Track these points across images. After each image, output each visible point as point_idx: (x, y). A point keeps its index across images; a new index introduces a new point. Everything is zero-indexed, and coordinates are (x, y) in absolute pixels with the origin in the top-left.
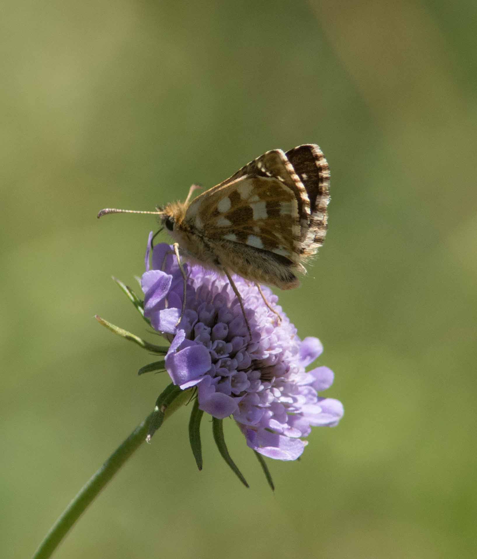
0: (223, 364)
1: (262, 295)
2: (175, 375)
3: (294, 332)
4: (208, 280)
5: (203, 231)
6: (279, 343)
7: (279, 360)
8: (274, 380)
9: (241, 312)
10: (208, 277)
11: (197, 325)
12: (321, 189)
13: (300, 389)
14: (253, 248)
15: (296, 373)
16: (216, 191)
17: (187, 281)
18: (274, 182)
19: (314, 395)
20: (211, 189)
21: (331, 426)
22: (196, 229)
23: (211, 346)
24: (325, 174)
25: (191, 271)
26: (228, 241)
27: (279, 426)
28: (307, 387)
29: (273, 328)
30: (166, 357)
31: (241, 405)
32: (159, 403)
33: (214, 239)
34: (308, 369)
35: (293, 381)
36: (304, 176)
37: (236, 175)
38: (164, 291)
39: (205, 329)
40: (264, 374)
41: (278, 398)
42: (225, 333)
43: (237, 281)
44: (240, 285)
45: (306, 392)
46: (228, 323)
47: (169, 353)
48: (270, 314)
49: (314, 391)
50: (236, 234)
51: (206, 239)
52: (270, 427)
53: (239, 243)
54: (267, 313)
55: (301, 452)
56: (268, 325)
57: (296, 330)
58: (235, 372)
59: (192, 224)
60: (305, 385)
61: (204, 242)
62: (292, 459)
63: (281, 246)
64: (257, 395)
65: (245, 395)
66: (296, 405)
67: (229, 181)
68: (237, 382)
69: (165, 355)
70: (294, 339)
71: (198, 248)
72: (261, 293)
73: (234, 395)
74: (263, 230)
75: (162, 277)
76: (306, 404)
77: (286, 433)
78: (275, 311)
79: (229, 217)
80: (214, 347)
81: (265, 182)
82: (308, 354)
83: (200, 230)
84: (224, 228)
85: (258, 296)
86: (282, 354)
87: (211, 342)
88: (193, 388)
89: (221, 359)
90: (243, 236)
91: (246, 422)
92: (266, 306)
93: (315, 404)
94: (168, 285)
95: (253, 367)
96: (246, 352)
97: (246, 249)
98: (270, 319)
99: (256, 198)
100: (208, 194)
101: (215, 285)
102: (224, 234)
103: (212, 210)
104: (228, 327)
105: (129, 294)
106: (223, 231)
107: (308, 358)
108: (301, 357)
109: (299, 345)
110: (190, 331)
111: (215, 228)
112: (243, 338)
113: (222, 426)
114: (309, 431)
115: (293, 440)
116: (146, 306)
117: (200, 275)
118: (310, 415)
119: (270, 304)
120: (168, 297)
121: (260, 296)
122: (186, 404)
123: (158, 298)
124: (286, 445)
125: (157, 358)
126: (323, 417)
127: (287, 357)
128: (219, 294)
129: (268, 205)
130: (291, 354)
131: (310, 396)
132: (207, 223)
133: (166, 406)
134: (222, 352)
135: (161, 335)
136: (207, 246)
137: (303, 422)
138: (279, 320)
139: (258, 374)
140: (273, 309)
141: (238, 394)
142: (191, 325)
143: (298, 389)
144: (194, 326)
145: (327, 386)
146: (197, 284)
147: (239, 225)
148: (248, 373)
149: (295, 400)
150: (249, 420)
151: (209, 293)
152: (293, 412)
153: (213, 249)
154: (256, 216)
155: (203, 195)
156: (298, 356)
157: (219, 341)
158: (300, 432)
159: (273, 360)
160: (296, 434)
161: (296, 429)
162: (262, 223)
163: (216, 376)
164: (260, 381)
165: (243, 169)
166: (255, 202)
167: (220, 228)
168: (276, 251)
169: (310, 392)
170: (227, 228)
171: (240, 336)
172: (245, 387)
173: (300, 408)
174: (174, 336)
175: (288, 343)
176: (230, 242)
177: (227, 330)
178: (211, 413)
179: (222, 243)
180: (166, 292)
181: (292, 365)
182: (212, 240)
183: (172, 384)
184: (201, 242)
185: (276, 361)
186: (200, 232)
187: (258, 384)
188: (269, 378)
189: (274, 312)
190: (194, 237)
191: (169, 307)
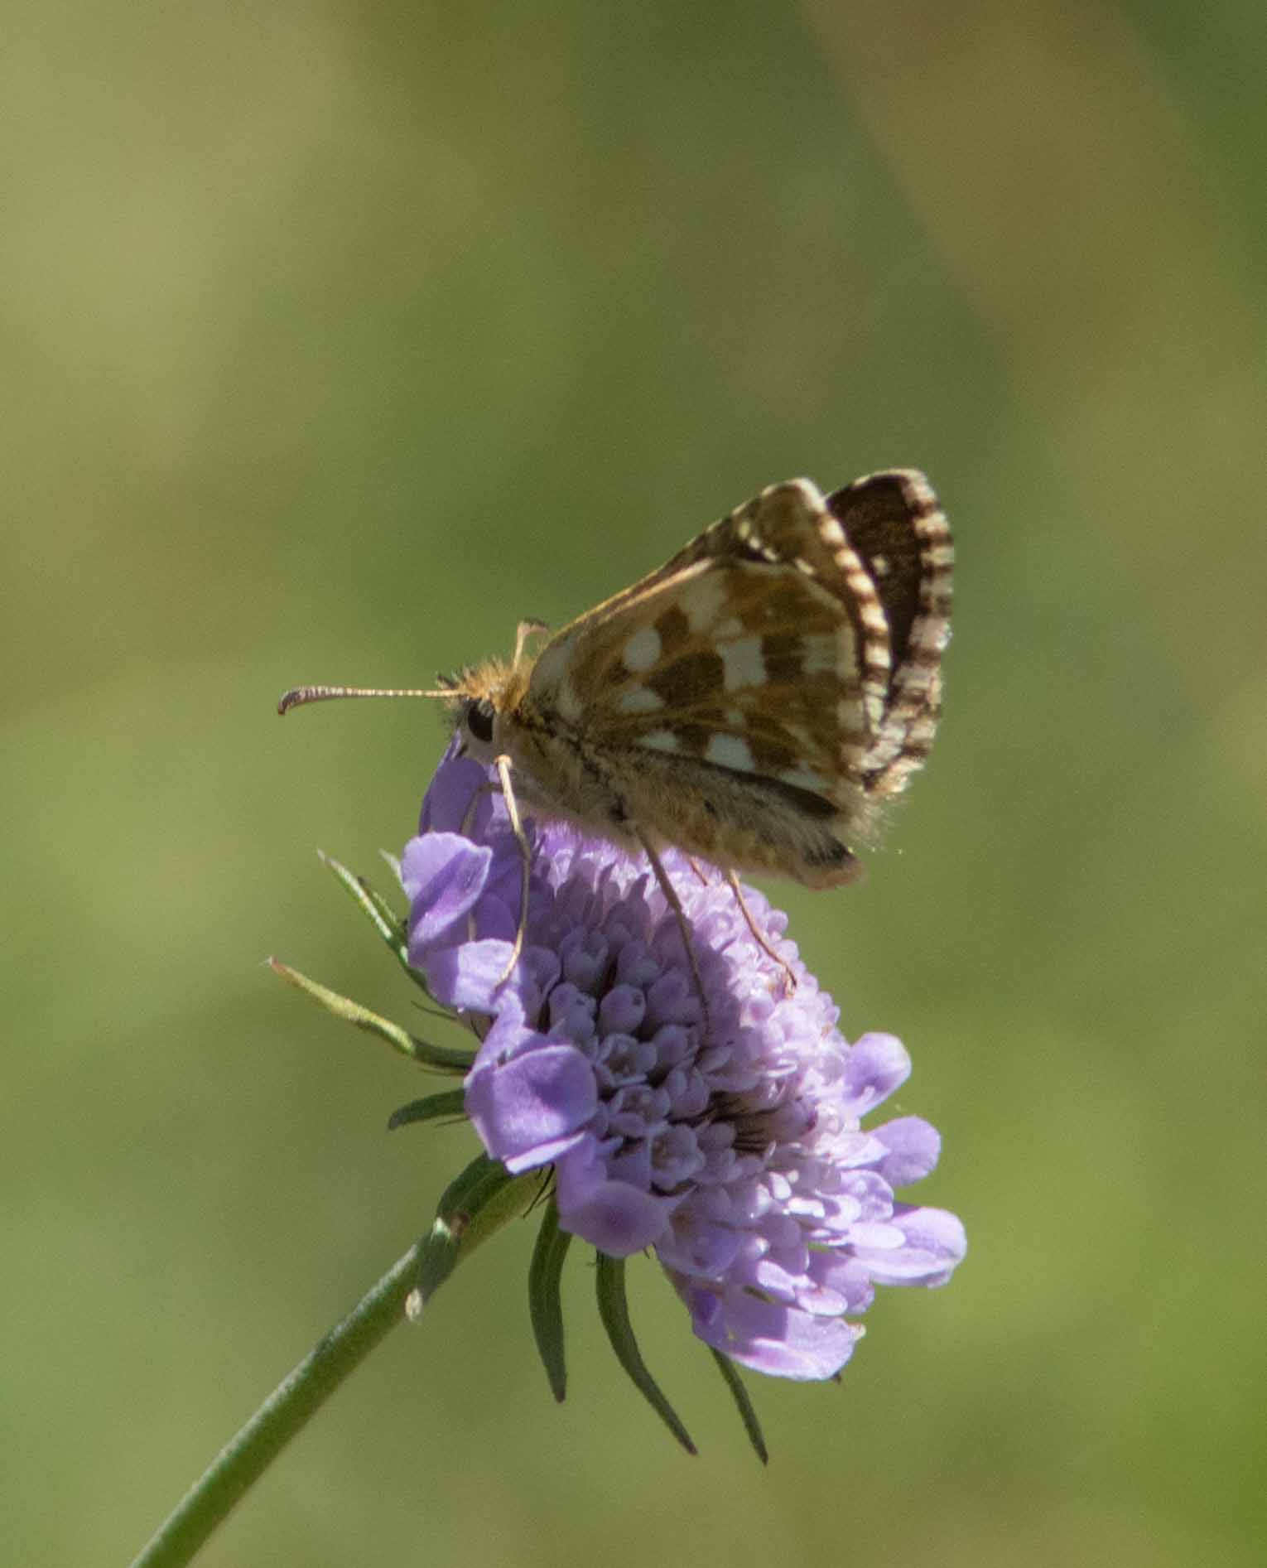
0: (629, 1104)
1: (743, 910)
2: (493, 1131)
3: (832, 1017)
4: (590, 865)
5: (581, 725)
6: (789, 1046)
7: (787, 1093)
8: (772, 1149)
9: (683, 955)
10: (589, 855)
11: (555, 993)
12: (927, 598)
13: (846, 1178)
14: (723, 769)
15: (836, 1133)
16: (618, 609)
17: (533, 864)
18: (787, 577)
19: (884, 1196)
20: (602, 606)
21: (931, 1286)
22: (562, 720)
23: (596, 1053)
24: (939, 556)
25: (544, 839)
26: (652, 752)
27: (785, 1281)
28: (864, 1173)
29: (773, 1004)
30: (468, 1081)
31: (680, 1220)
32: (445, 1212)
33: (611, 748)
34: (868, 1123)
35: (827, 1155)
36: (880, 564)
37: (676, 559)
38: (468, 891)
39: (580, 1003)
40: (743, 1134)
41: (784, 1202)
42: (637, 1013)
43: (675, 869)
44: (682, 880)
45: (861, 1186)
46: (645, 987)
47: (478, 1067)
48: (763, 964)
49: (885, 1186)
50: (677, 732)
51: (589, 749)
52: (757, 1283)
53: (685, 759)
54: (755, 960)
55: (847, 1356)
56: (759, 994)
57: (837, 1011)
58: (662, 1127)
59: (548, 706)
60: (860, 1167)
61: (584, 758)
62: (819, 1376)
63: (804, 764)
64: (723, 1192)
65: (691, 1190)
66: (834, 1223)
67: (656, 580)
68: (669, 1155)
69: (466, 1074)
70: (831, 1034)
71: (565, 776)
72: (740, 903)
73: (658, 1191)
74: (753, 720)
75: (462, 855)
76: (860, 1220)
77: (804, 1301)
78: (779, 955)
79: (657, 683)
80: (606, 1053)
81: (762, 580)
82: (870, 1079)
83: (572, 723)
84: (640, 715)
85: (730, 912)
86: (797, 1078)
87: (596, 1039)
88: (542, 1170)
89: (623, 1087)
90: (695, 736)
91: (689, 1268)
92: (753, 939)
93: (886, 1221)
94: (481, 876)
95: (713, 1114)
96: (696, 1071)
97: (704, 774)
98: (765, 979)
99: (734, 626)
100: (595, 618)
101: (612, 879)
102: (641, 734)
103: (606, 664)
104: (646, 996)
105: (366, 901)
106: (639, 726)
107: (870, 1091)
108: (850, 1088)
109: (847, 1055)
110: (537, 1007)
111: (617, 717)
112: (688, 1031)
113: (621, 1278)
114: (870, 1297)
115: (823, 1320)
116: (415, 934)
117: (568, 851)
118: (873, 1253)
119: (764, 935)
120: (476, 910)
121: (737, 912)
122: (522, 1213)
123: (448, 911)
124: (804, 1336)
125: (442, 1083)
126: (907, 1260)
127: (812, 1087)
128: (619, 906)
129: (769, 647)
130: (822, 1079)
131: (873, 1199)
132: (592, 704)
133: (465, 1219)
134: (626, 1069)
135: (453, 1019)
136: (591, 769)
137: (854, 1270)
138: (790, 983)
139: (726, 1133)
140: (772, 949)
141: (670, 1185)
142: (542, 991)
143: (840, 1177)
144: (549, 993)
145: (920, 1173)
146: (560, 874)
147: (683, 705)
148: (699, 1128)
149: (832, 1209)
150: (700, 1262)
151: (593, 902)
152: (825, 1243)
153: (608, 777)
154: (733, 679)
155: (580, 622)
156: (841, 1085)
157: (621, 1036)
158: (844, 1299)
159: (770, 1095)
160: (833, 1305)
161: (832, 1292)
162: (748, 700)
163: (608, 1136)
164: (732, 1153)
165: (695, 544)
166: (730, 640)
167: (631, 715)
168: (791, 778)
169: (873, 1187)
170: (648, 715)
171: (679, 1024)
172: (691, 1168)
173: (846, 1232)
174: (492, 1019)
175: (815, 1046)
176: (659, 754)
177: (643, 1006)
178: (592, 1238)
179: (635, 758)
180: (473, 896)
181: (825, 1110)
182: (606, 750)
183: (485, 1155)
184: (575, 756)
185: (778, 1097)
186: (572, 729)
187: (726, 1160)
188: (758, 1146)
189: (776, 959)
190: (555, 745)
191: (478, 938)
